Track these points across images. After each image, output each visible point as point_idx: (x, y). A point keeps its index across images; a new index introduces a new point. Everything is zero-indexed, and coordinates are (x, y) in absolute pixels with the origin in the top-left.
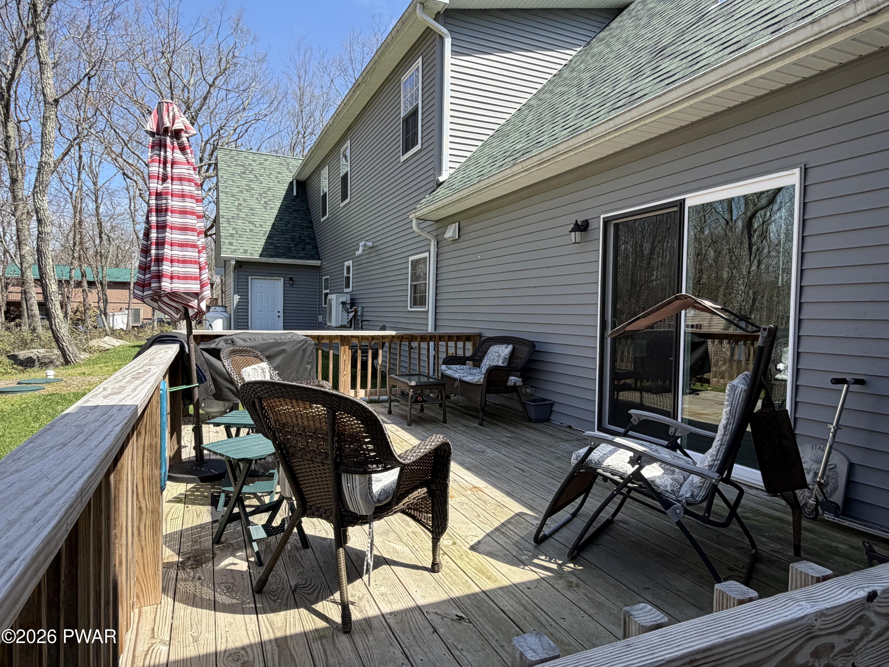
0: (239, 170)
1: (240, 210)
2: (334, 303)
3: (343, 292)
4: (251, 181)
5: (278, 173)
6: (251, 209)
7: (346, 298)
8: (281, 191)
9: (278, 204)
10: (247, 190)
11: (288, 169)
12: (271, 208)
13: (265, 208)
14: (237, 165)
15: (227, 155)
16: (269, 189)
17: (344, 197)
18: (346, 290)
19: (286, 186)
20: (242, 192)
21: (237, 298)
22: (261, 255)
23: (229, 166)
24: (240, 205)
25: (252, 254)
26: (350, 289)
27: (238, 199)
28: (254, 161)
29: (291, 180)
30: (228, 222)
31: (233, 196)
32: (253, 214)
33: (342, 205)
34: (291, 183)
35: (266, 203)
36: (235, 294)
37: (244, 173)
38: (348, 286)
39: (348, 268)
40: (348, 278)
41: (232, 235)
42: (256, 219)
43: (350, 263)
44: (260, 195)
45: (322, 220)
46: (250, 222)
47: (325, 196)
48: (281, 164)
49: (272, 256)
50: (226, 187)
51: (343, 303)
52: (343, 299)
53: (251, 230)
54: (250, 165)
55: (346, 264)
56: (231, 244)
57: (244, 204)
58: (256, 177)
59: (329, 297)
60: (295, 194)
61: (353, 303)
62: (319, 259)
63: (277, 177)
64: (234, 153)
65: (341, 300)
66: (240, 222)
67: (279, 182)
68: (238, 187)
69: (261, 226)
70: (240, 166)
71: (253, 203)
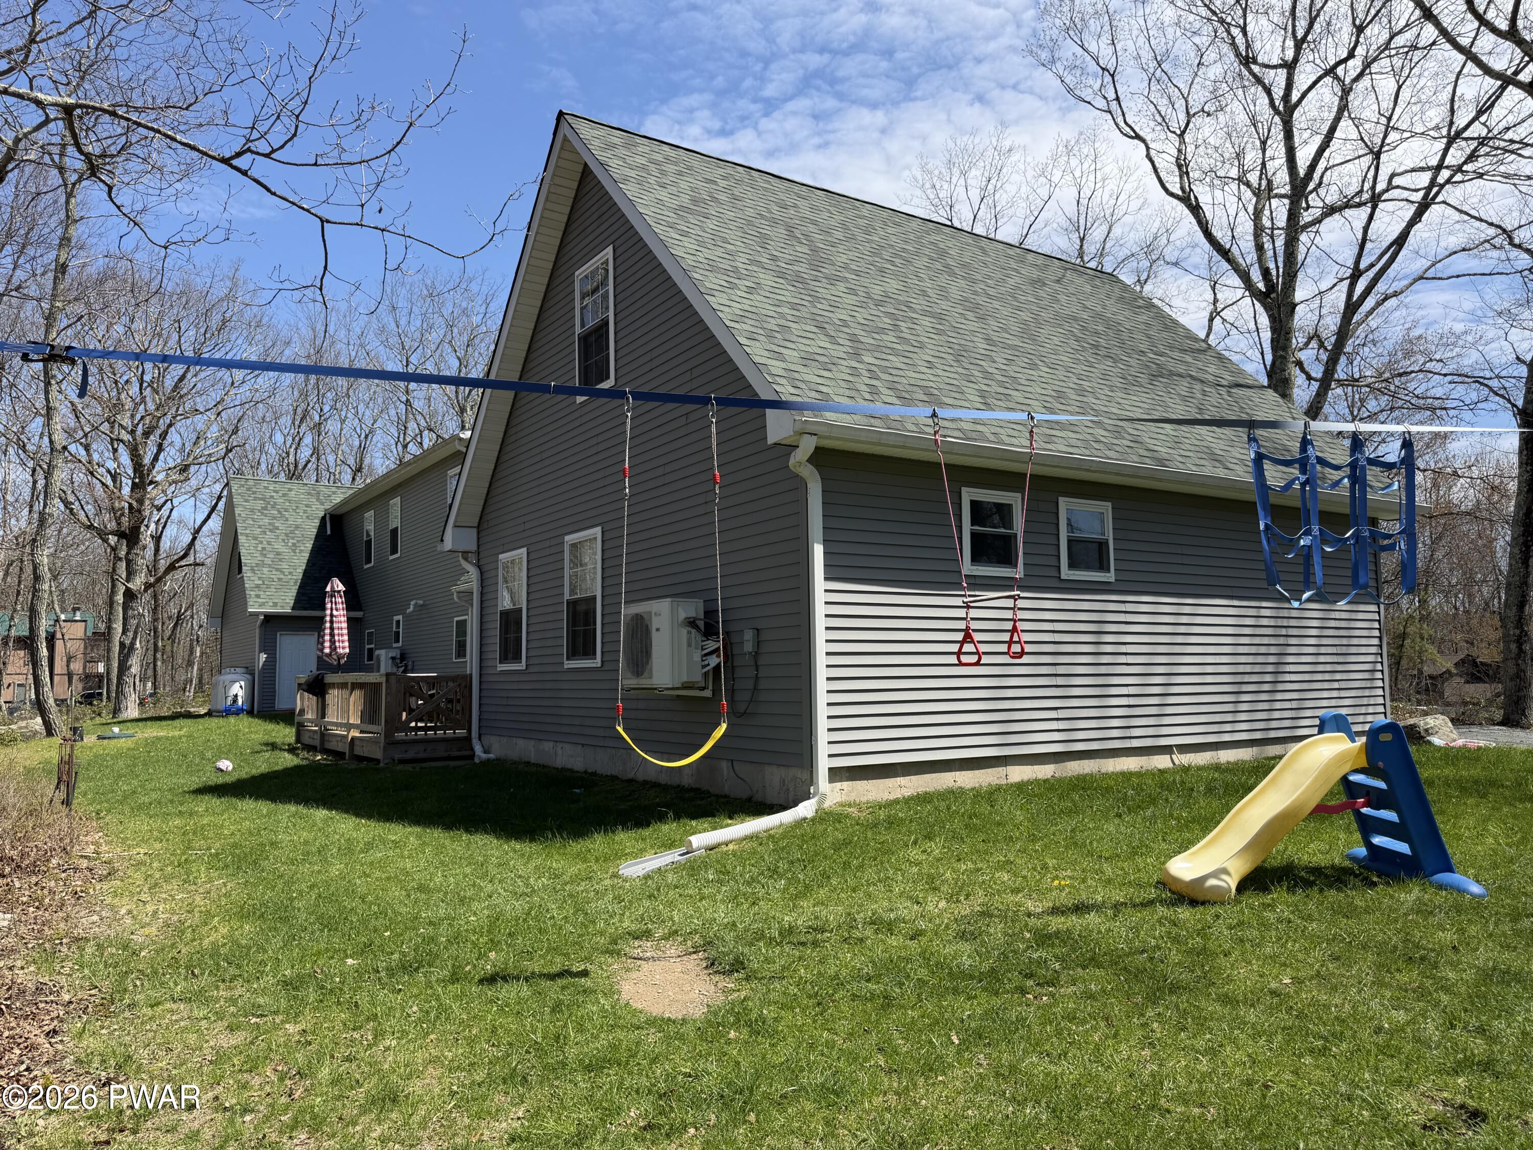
0: (259, 504)
1: (265, 555)
2: (383, 658)
3: (391, 647)
4: (275, 518)
5: (307, 506)
6: (278, 554)
7: (395, 653)
8: (311, 529)
9: (309, 545)
10: (271, 531)
11: (318, 500)
12: (301, 551)
13: (294, 551)
14: (255, 499)
15: (243, 486)
16: (297, 527)
17: (394, 550)
18: (395, 645)
19: (317, 523)
20: (265, 533)
21: (263, 657)
22: (293, 608)
23: (246, 501)
24: (264, 549)
25: (282, 607)
26: (400, 644)
27: (261, 542)
28: (276, 492)
29: (322, 514)
30: (253, 570)
31: (255, 538)
32: (280, 560)
33: (391, 558)
34: (323, 519)
35: (294, 544)
36: (260, 652)
37: (265, 508)
38: (397, 641)
39: (398, 622)
40: (398, 633)
41: (258, 586)
42: (284, 566)
43: (400, 617)
44: (286, 535)
45: (366, 567)
46: (277, 570)
47: (369, 542)
48: (309, 494)
49: (306, 609)
50: (246, 528)
51: (393, 658)
52: (392, 653)
53: (279, 579)
54: (272, 497)
55: (396, 618)
56: (258, 596)
57: (269, 548)
58: (279, 512)
59: (377, 652)
60: (329, 532)
61: (403, 657)
62: (361, 610)
63: (305, 511)
64: (251, 483)
65: (391, 655)
66: (265, 570)
67: (308, 517)
68: (260, 527)
69: (290, 573)
70: (261, 499)
71: (279, 546)
